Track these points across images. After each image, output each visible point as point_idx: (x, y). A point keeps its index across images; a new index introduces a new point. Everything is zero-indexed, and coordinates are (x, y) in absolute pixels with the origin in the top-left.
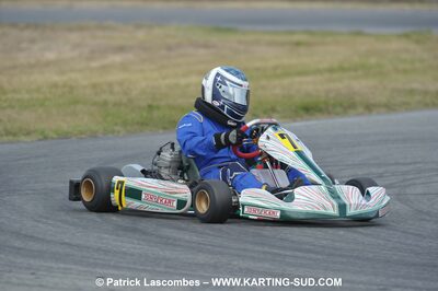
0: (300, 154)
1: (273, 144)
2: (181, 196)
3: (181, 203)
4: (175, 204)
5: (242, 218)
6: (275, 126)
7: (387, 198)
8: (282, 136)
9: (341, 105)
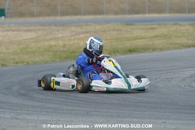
0: (116, 67)
1: (107, 64)
2: (73, 84)
3: (73, 86)
4: (71, 86)
5: (93, 91)
6: (108, 57)
7: (149, 82)
8: (110, 61)
9: (144, 49)
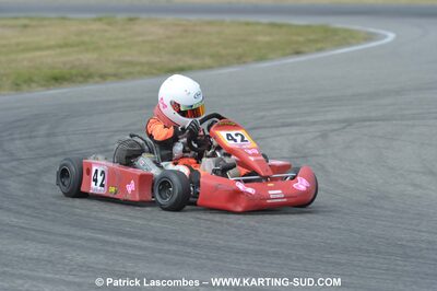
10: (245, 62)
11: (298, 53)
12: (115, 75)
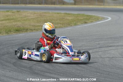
10: (71, 26)
11: (86, 23)
12: (35, 30)
